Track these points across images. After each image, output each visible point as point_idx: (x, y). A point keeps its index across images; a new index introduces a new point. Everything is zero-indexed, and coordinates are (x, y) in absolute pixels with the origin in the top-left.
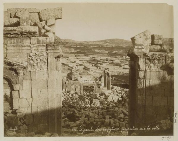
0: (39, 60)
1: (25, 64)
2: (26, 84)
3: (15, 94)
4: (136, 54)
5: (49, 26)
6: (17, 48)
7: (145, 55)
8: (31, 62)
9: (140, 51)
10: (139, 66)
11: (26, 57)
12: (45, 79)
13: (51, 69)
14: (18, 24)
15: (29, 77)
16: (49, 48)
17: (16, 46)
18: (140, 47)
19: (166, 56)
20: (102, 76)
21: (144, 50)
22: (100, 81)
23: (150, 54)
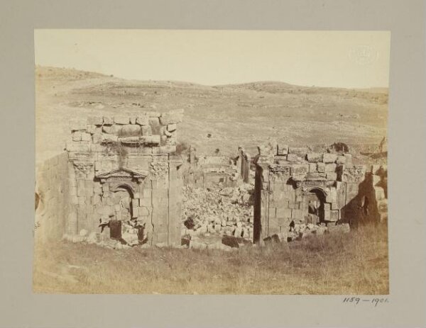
0: (160, 170)
1: (147, 173)
2: (147, 193)
3: (135, 202)
4: (261, 165)
5: (171, 132)
6: (139, 157)
7: (269, 167)
8: (152, 170)
9: (264, 162)
10: (263, 177)
11: (147, 166)
12: (166, 188)
13: (173, 179)
14: (140, 133)
15: (149, 186)
16: (171, 157)
17: (138, 155)
18: (264, 158)
19: (290, 168)
20: (238, 157)
21: (268, 162)
22: (235, 164)
23: (273, 166)
